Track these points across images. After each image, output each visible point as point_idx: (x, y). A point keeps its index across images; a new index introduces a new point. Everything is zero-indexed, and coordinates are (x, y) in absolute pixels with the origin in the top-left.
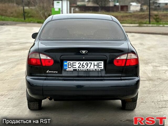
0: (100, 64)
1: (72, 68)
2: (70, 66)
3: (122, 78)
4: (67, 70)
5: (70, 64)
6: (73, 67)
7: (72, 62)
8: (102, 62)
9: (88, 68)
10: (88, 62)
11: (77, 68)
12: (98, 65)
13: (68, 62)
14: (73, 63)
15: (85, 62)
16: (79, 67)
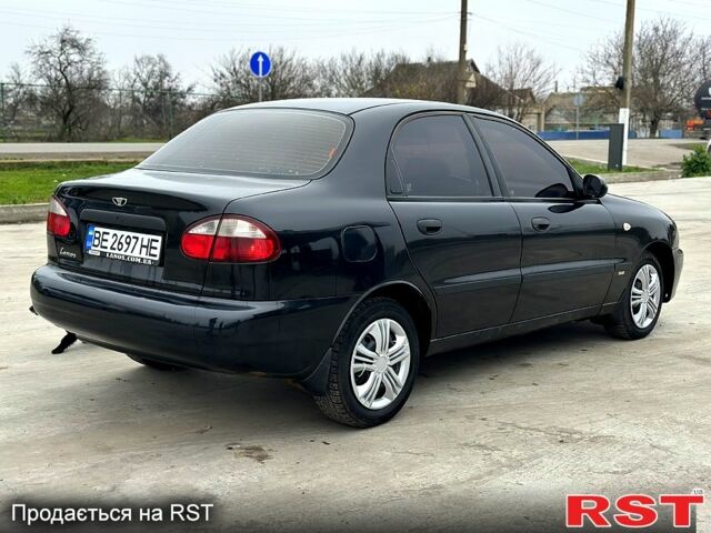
0: (154, 244)
2: (96, 242)
3: (203, 299)
4: (90, 252)
5: (97, 235)
6: (101, 247)
8: (159, 238)
9: (128, 253)
10: (132, 234)
11: (108, 250)
12: (149, 247)
13: (96, 229)
14: (104, 233)
15: (126, 233)
16: (112, 248)
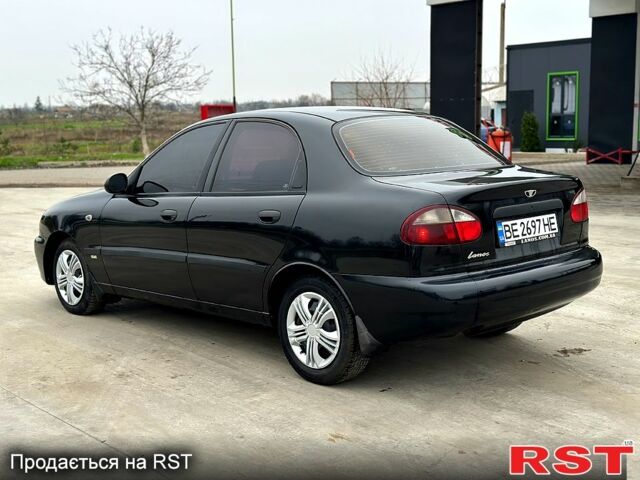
0: (552, 221)
1: (512, 239)
2: (508, 234)
4: (505, 245)
5: (507, 228)
6: (515, 237)
7: (509, 223)
9: (537, 234)
10: (535, 219)
11: (521, 237)
12: (549, 224)
13: (504, 223)
14: (512, 225)
15: (530, 219)
16: (523, 235)
